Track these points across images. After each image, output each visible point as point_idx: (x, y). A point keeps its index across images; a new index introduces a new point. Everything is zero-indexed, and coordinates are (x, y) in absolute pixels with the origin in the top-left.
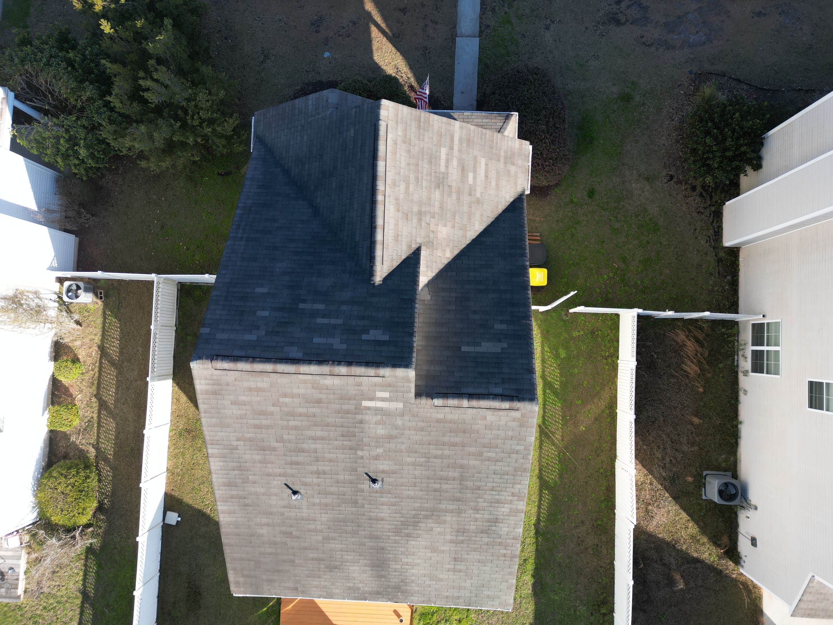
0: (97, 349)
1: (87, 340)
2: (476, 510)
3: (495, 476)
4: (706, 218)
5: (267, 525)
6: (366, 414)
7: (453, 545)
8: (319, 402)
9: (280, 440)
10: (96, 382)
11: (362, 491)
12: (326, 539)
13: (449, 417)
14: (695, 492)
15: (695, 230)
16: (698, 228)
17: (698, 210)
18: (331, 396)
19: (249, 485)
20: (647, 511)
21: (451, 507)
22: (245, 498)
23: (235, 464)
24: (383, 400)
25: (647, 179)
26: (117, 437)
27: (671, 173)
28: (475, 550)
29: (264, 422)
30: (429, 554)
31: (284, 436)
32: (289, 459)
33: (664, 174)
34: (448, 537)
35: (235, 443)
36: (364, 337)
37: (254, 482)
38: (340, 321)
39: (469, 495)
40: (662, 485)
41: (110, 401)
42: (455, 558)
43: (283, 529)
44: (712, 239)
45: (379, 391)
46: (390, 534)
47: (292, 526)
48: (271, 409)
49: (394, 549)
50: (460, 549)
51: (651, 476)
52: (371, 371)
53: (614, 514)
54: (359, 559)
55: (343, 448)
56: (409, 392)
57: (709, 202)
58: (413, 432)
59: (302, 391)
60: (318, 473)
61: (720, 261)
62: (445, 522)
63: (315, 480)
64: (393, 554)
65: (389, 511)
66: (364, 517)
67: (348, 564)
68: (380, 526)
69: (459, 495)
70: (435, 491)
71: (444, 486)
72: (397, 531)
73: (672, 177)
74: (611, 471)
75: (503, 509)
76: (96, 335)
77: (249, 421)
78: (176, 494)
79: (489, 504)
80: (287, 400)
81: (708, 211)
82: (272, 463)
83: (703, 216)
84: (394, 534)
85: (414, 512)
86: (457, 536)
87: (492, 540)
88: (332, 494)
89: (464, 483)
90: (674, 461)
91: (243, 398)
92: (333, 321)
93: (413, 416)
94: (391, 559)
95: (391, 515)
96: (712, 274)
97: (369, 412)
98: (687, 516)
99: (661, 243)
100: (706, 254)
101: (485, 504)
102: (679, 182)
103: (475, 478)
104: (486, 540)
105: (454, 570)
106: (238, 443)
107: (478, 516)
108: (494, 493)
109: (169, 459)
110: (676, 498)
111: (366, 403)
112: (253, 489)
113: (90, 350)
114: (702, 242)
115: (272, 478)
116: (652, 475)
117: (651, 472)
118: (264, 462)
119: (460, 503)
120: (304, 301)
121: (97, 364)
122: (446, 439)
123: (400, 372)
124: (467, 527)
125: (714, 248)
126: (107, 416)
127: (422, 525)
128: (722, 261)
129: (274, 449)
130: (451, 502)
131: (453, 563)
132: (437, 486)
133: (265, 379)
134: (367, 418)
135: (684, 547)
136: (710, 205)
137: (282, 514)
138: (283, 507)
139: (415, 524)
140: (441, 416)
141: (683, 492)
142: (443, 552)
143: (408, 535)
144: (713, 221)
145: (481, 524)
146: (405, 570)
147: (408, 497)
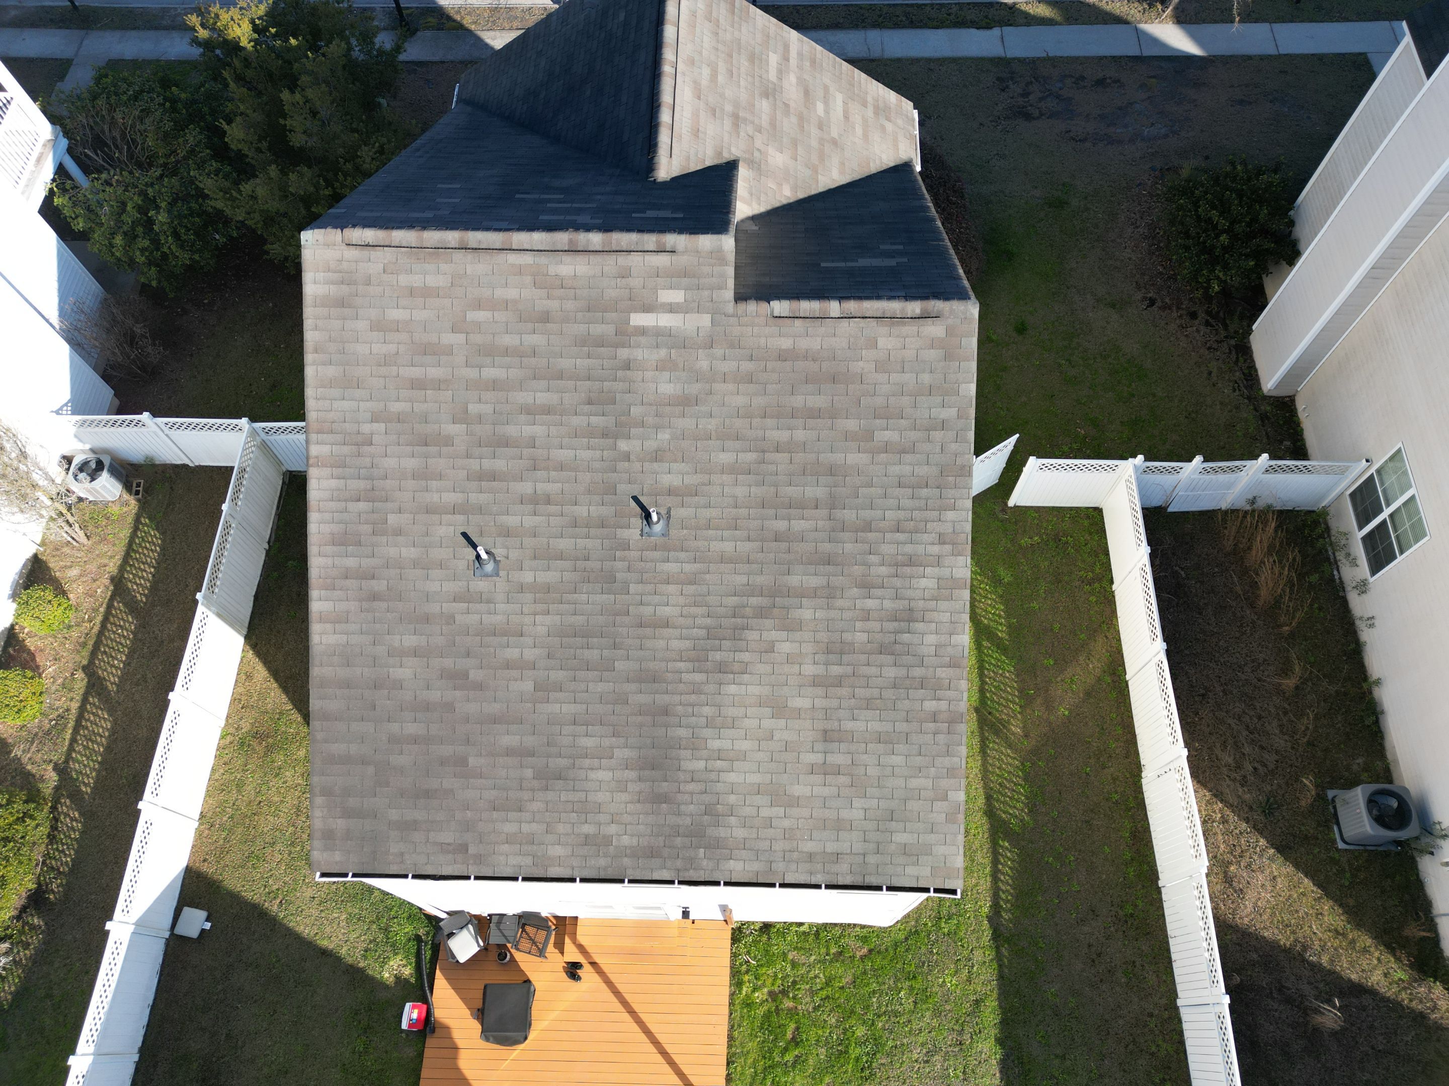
0: (107, 582)
1: (92, 567)
2: (867, 586)
3: (902, 490)
4: (1225, 356)
5: (415, 652)
6: (639, 346)
7: (820, 691)
8: (545, 318)
9: (461, 416)
10: (91, 643)
11: (626, 547)
12: (544, 689)
13: (804, 344)
14: (1320, 836)
15: (1210, 373)
16: (1215, 371)
17: (1208, 345)
18: (570, 305)
19: (384, 539)
20: (1228, 880)
21: (814, 582)
22: (373, 577)
23: (361, 484)
24: (671, 308)
25: (1113, 306)
26: (108, 749)
27: (1149, 295)
28: (868, 704)
29: (434, 372)
30: (767, 723)
31: (470, 407)
32: (474, 464)
33: (1139, 297)
34: (809, 669)
35: (366, 428)
36: (637, 215)
37: (398, 532)
38: (591, 205)
39: (849, 547)
40: (1247, 820)
41: (111, 676)
42: (825, 731)
43: (448, 662)
44: (1241, 385)
45: (664, 288)
46: (681, 665)
47: (468, 655)
48: (449, 338)
49: (690, 710)
50: (835, 703)
51: (1220, 805)
52: (650, 240)
53: (1158, 890)
54: (612, 748)
55: (591, 432)
56: (722, 287)
57: (1223, 333)
58: (731, 387)
59: (512, 293)
60: (536, 501)
61: (1264, 418)
62: (799, 626)
63: (530, 521)
64: (688, 726)
65: (681, 600)
66: (626, 620)
67: (587, 762)
68: (661, 644)
69: (827, 547)
70: (777, 537)
71: (798, 525)
72: (698, 660)
73: (1152, 302)
74: (1136, 798)
75: (923, 582)
76: (111, 557)
77: (402, 371)
78: (209, 869)
79: (892, 570)
80: (481, 316)
81: (1225, 347)
82: (441, 477)
83: (1218, 353)
84: (690, 665)
85: (733, 601)
86: (827, 664)
87: (902, 672)
88: (561, 557)
89: (838, 514)
90: (1261, 770)
91: (395, 314)
92: (579, 205)
93: (732, 346)
94: (684, 743)
95: (686, 610)
97: (643, 340)
98: (1315, 889)
99: (1154, 395)
100: (1237, 408)
101: (883, 570)
102: (1166, 307)
103: (860, 501)
104: (891, 672)
105: (826, 770)
106: (375, 426)
107: (870, 603)
108: (900, 537)
109: (209, 794)
110: (1284, 849)
111: (639, 319)
112: (392, 552)
113: (94, 585)
114: (1226, 391)
115: (435, 518)
116: (1222, 801)
117: (1218, 795)
118: (423, 475)
119: (830, 568)
120: (526, 193)
121: (102, 610)
122: (798, 401)
123: (706, 241)
124: (847, 637)
125: (1249, 398)
126: (97, 707)
127: (752, 635)
128: (1268, 418)
129: (448, 441)
130: (811, 569)
131: (819, 746)
132: (781, 525)
133: (444, 267)
134: (639, 354)
135: (1325, 960)
136: (1226, 337)
137: (451, 619)
138: (454, 601)
139: (736, 634)
140: (786, 343)
141: (1294, 836)
142: (798, 713)
143: (722, 668)
144: (1237, 358)
145: (876, 626)
146: (713, 776)
147: (722, 559)
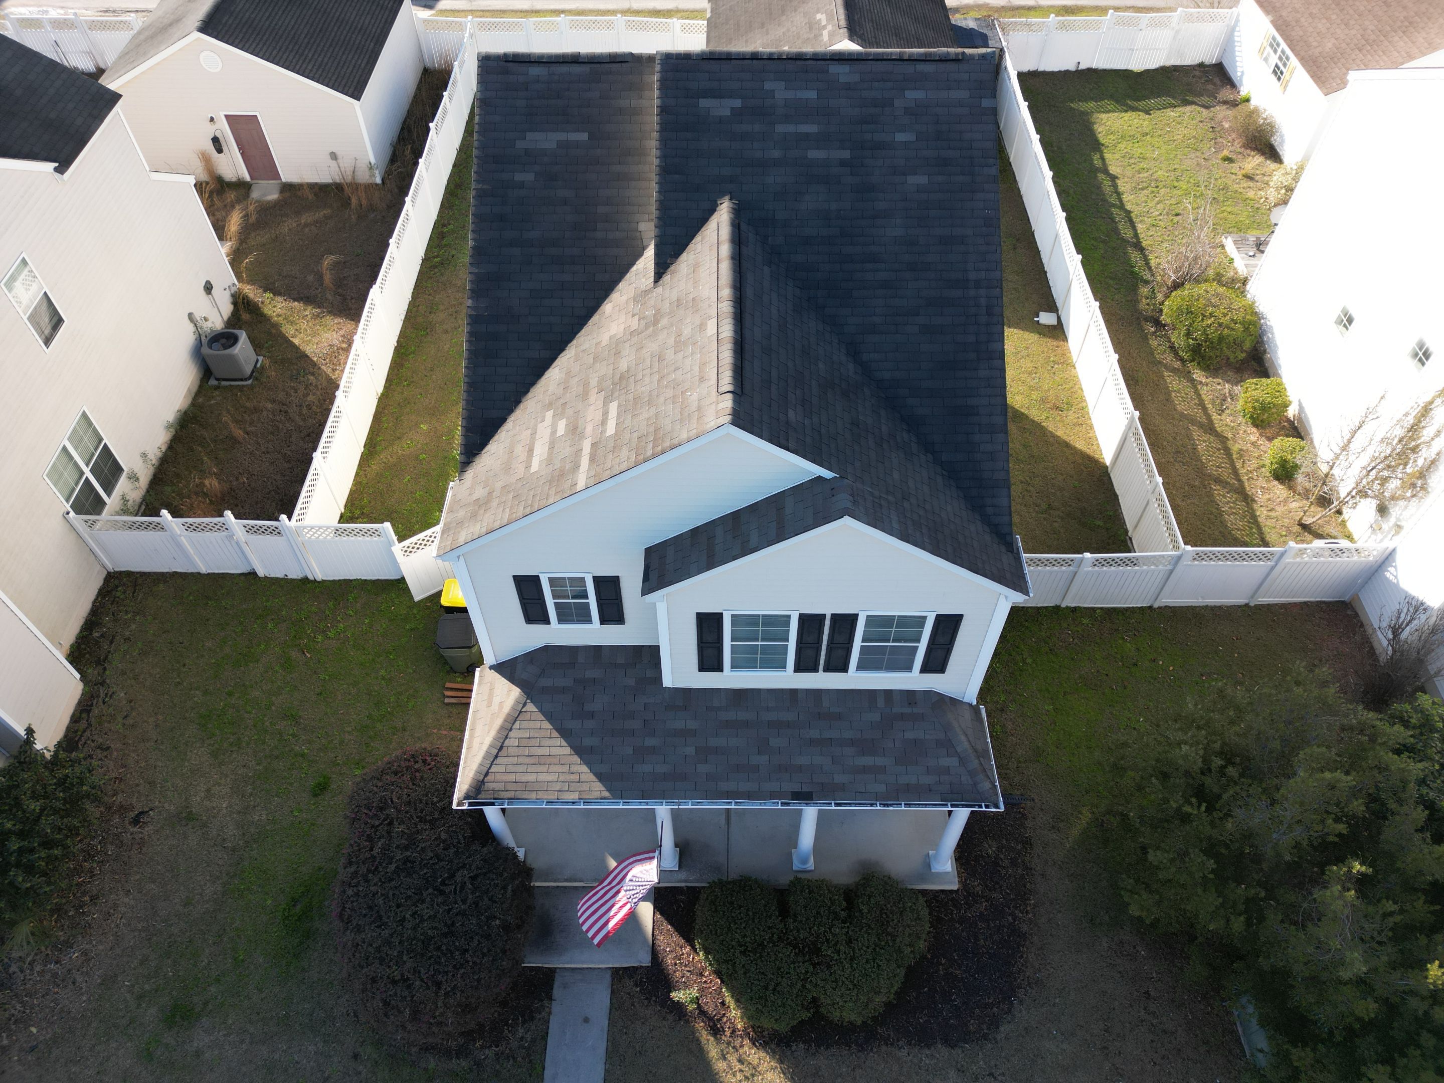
0: (1257, 499)
4: (95, 737)
10: (1235, 456)
15: (125, 717)
16: (119, 719)
17: (105, 753)
25: (190, 816)
26: (1168, 394)
27: (136, 829)
33: (151, 827)
36: (738, 103)
38: (780, 129)
41: (1200, 435)
44: (100, 699)
73: (136, 820)
74: (391, 384)
81: (87, 750)
83: (101, 740)
90: (292, 392)
92: (791, 128)
96: (125, 640)
98: (292, 340)
99: (206, 692)
100: (123, 674)
102: (123, 809)
109: (1076, 376)
110: (302, 357)
113: (1267, 497)
114: (122, 695)
120: (843, 163)
121: (1245, 478)
126: (1196, 416)
135: (308, 311)
141: (291, 362)
